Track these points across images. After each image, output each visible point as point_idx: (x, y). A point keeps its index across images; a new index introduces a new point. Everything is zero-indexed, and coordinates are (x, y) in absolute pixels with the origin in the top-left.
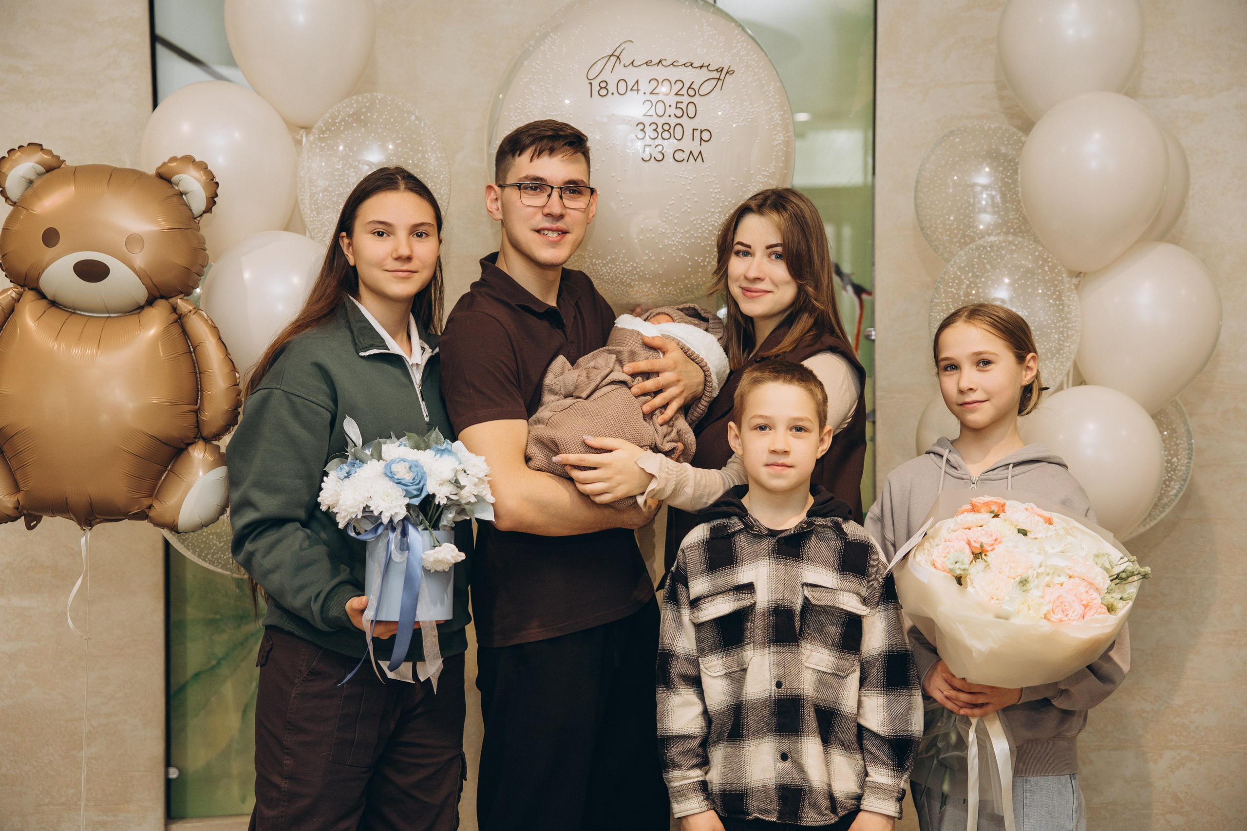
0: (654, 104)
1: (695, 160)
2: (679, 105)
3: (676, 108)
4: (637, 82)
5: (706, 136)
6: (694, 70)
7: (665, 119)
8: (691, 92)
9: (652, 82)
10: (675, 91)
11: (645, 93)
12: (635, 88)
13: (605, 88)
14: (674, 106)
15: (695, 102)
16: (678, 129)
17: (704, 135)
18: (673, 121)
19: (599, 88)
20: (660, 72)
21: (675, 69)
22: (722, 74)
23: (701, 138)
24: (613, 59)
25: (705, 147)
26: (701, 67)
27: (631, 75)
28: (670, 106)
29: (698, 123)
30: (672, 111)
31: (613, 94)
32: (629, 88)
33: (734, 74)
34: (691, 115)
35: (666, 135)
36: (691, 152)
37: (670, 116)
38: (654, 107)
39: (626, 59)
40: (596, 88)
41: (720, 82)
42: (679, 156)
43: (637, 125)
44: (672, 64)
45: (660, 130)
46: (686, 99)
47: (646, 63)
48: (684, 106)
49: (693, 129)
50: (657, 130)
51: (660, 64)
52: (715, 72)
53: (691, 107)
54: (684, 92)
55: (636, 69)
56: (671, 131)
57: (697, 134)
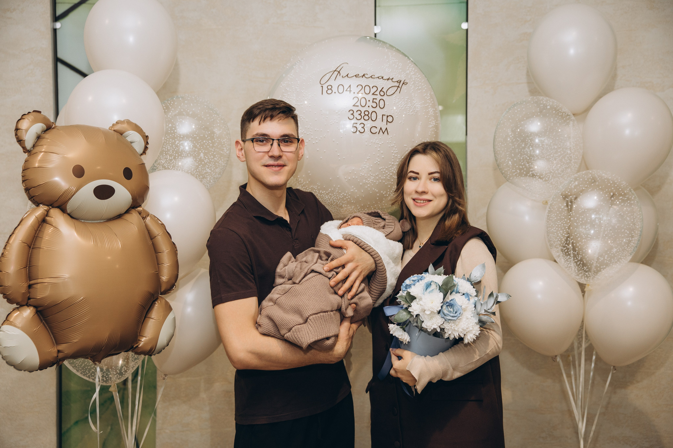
0: (360, 99)
1: (383, 133)
2: (374, 101)
3: (373, 102)
4: (350, 86)
5: (390, 119)
6: (384, 80)
7: (366, 108)
8: (382, 93)
9: (359, 87)
10: (372, 92)
11: (354, 93)
12: (349, 89)
13: (330, 89)
14: (371, 101)
15: (384, 99)
16: (374, 114)
17: (389, 119)
18: (371, 110)
19: (327, 89)
20: (364, 82)
21: (372, 80)
22: (400, 84)
23: (387, 120)
24: (336, 73)
25: (389, 126)
26: (388, 79)
27: (346, 82)
28: (369, 101)
29: (386, 111)
30: (370, 104)
31: (335, 93)
32: (345, 90)
33: (407, 85)
34: (382, 107)
35: (366, 118)
36: (381, 128)
37: (369, 106)
38: (359, 101)
39: (343, 73)
40: (325, 89)
41: (399, 89)
42: (374, 130)
43: (349, 111)
44: (371, 77)
45: (363, 115)
46: (379, 97)
47: (355, 76)
48: (377, 102)
49: (383, 115)
50: (361, 114)
51: (364, 76)
52: (396, 83)
53: (382, 102)
54: (377, 93)
55: (349, 79)
56: (370, 115)
57: (385, 118)
